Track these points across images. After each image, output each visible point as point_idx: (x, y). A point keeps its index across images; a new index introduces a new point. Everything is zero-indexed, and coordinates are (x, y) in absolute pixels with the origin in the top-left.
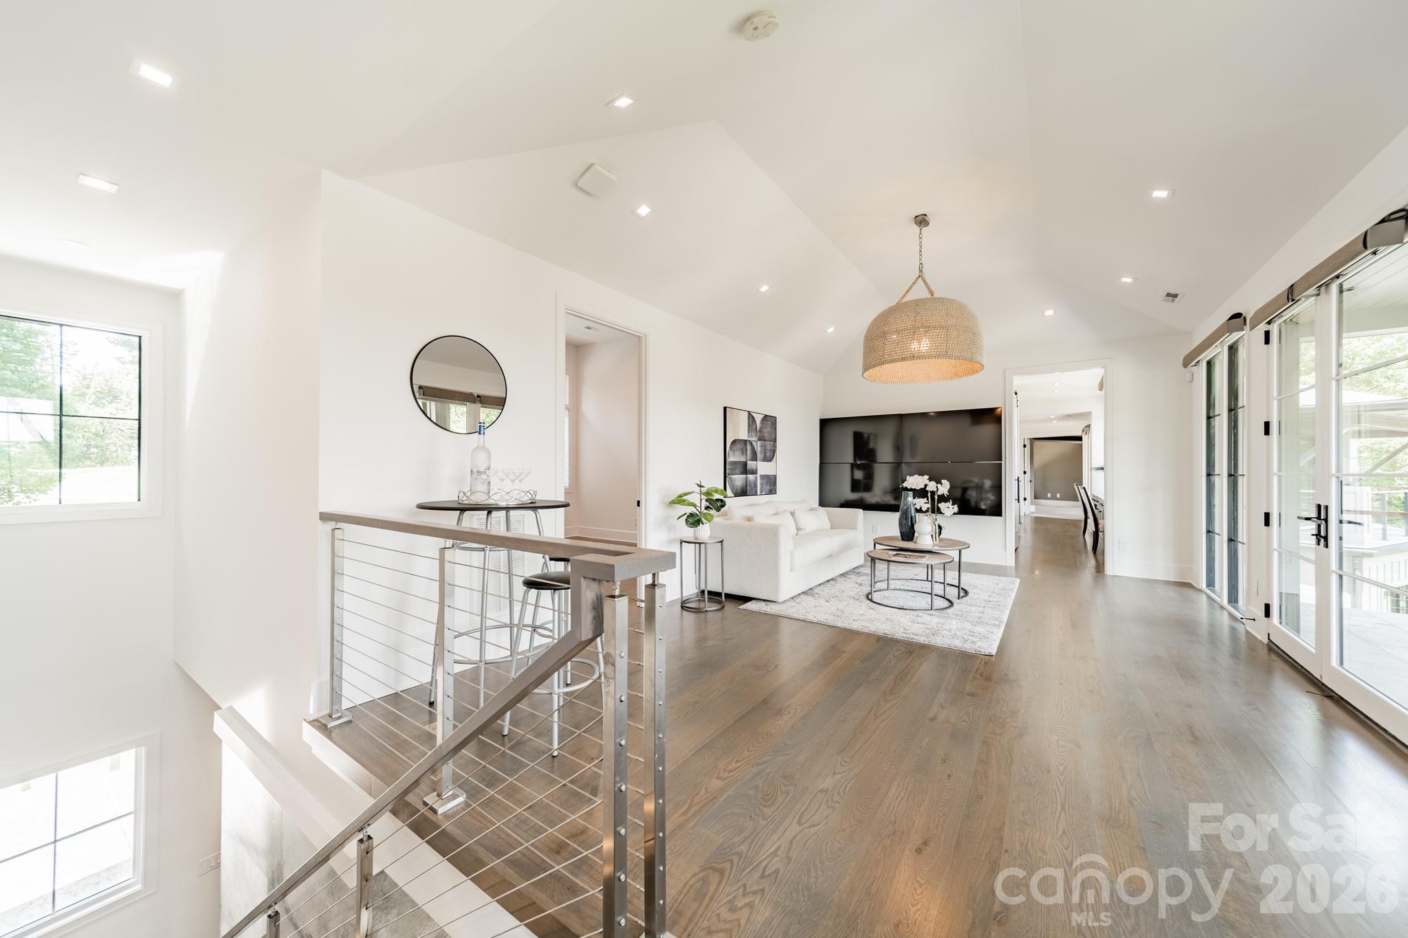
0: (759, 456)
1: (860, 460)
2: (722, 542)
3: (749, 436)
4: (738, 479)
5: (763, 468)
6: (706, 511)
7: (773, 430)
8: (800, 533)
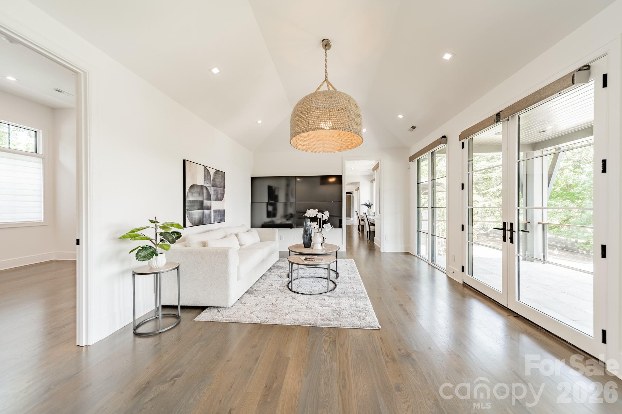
0: (213, 197)
1: (271, 200)
2: (178, 268)
3: (204, 183)
4: (196, 214)
5: (216, 205)
6: (161, 243)
7: (223, 181)
8: (243, 247)
